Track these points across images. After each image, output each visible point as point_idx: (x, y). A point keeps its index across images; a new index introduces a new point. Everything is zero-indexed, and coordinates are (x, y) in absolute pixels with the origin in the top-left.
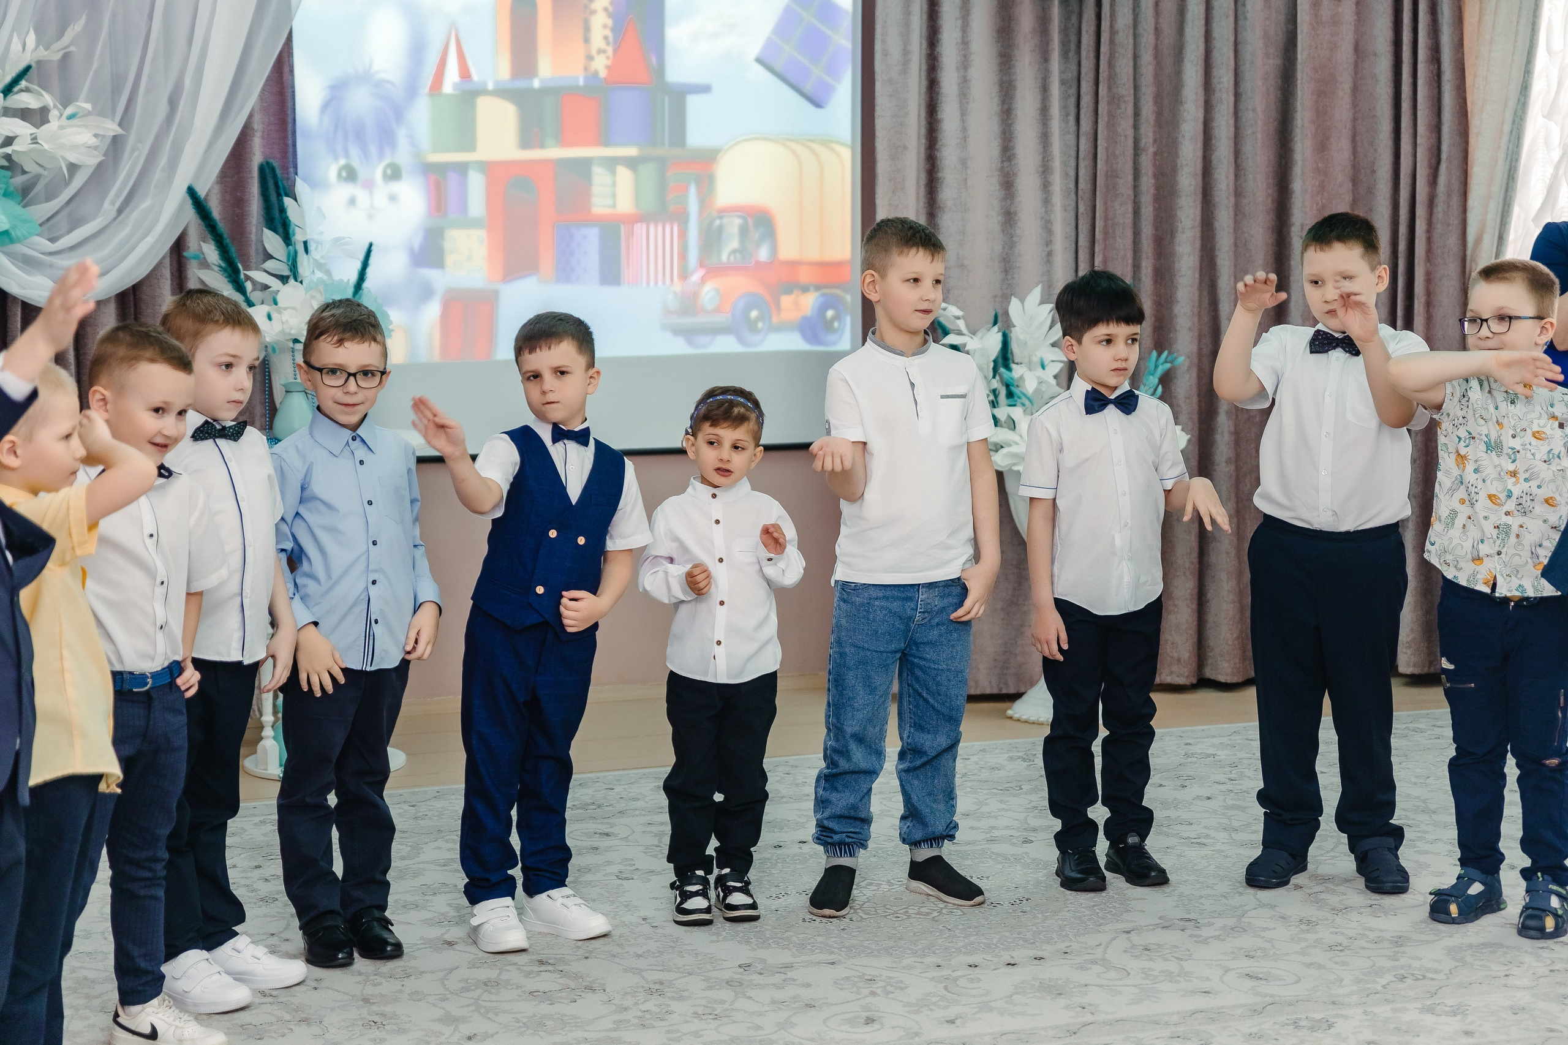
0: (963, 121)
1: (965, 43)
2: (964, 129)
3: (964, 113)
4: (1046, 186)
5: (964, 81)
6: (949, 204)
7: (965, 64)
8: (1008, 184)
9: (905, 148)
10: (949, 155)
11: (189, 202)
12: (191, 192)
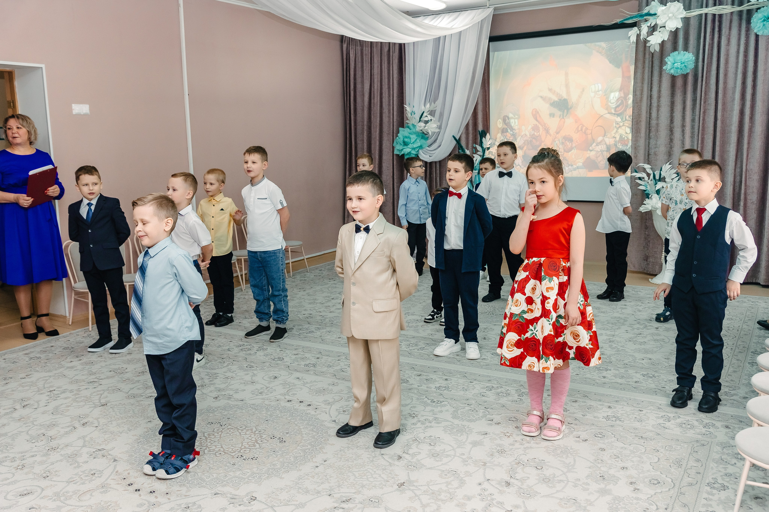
0: (658, 113)
1: (659, 91)
2: (658, 115)
3: (658, 111)
4: (683, 131)
5: (659, 101)
6: (653, 136)
7: (659, 97)
8: (671, 131)
9: (640, 121)
10: (654, 122)
11: (453, 139)
12: (454, 137)
